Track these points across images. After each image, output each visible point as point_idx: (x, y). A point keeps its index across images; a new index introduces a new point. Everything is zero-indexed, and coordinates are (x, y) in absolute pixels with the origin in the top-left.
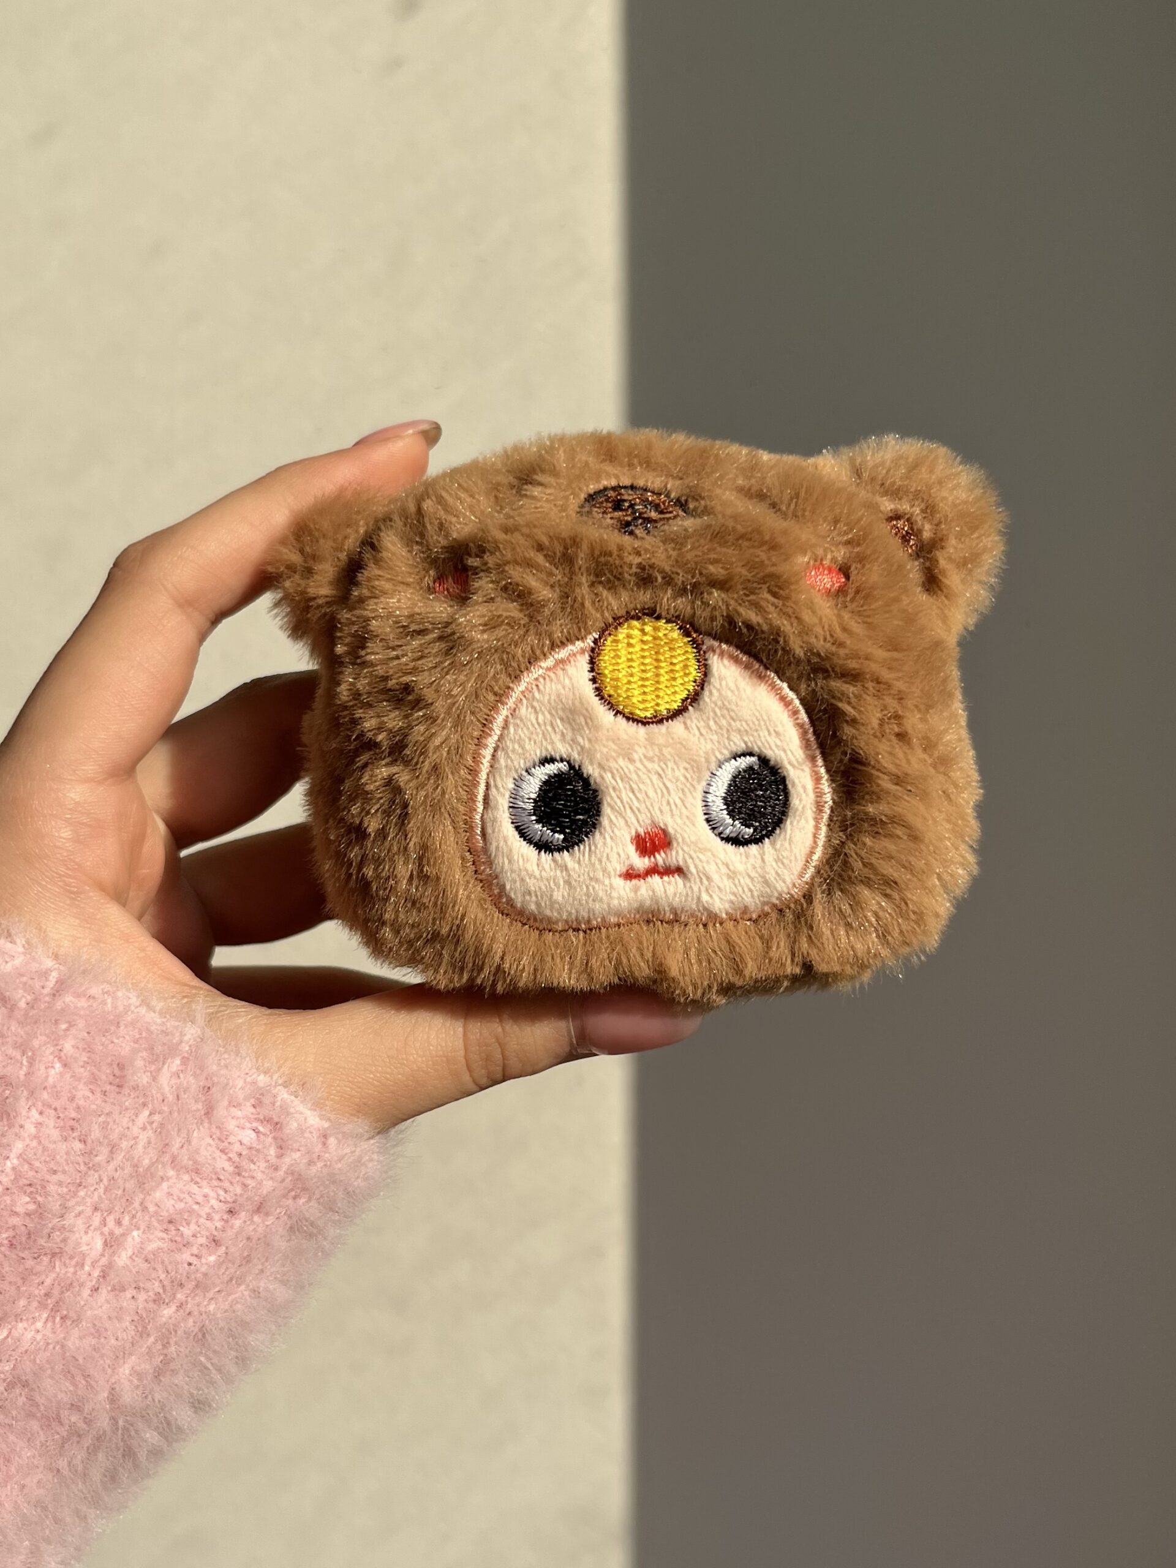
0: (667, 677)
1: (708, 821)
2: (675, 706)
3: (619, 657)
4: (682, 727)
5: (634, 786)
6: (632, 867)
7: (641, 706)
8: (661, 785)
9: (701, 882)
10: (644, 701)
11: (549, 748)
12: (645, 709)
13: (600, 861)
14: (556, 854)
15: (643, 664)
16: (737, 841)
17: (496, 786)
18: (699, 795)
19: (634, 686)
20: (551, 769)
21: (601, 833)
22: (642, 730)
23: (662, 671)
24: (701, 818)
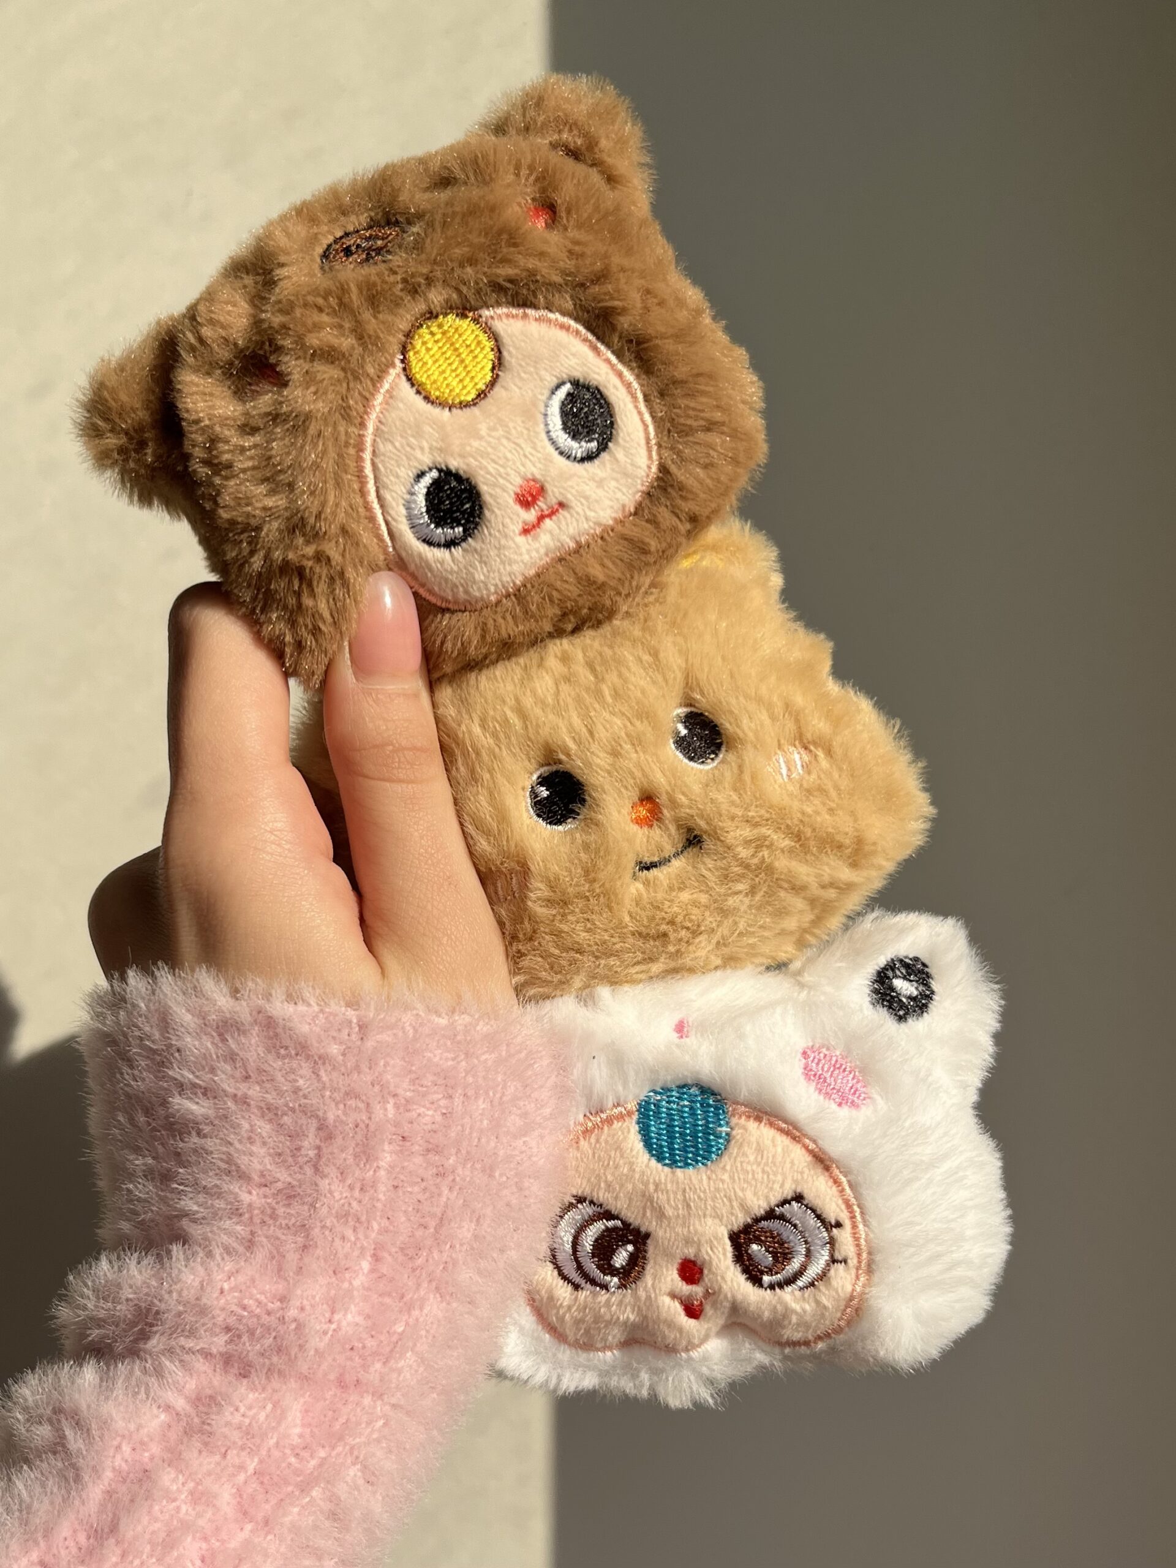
0: (470, 358)
1: (561, 453)
2: (489, 378)
3: (425, 364)
4: (503, 390)
5: (493, 457)
6: (525, 523)
7: (465, 392)
8: (513, 446)
9: (582, 504)
10: (464, 387)
11: (416, 464)
12: (469, 392)
13: (499, 531)
14: (464, 544)
15: (446, 359)
16: (589, 457)
17: (393, 519)
18: (544, 436)
19: (450, 379)
20: (427, 480)
21: (489, 509)
22: (475, 410)
23: (463, 356)
24: (555, 454)
